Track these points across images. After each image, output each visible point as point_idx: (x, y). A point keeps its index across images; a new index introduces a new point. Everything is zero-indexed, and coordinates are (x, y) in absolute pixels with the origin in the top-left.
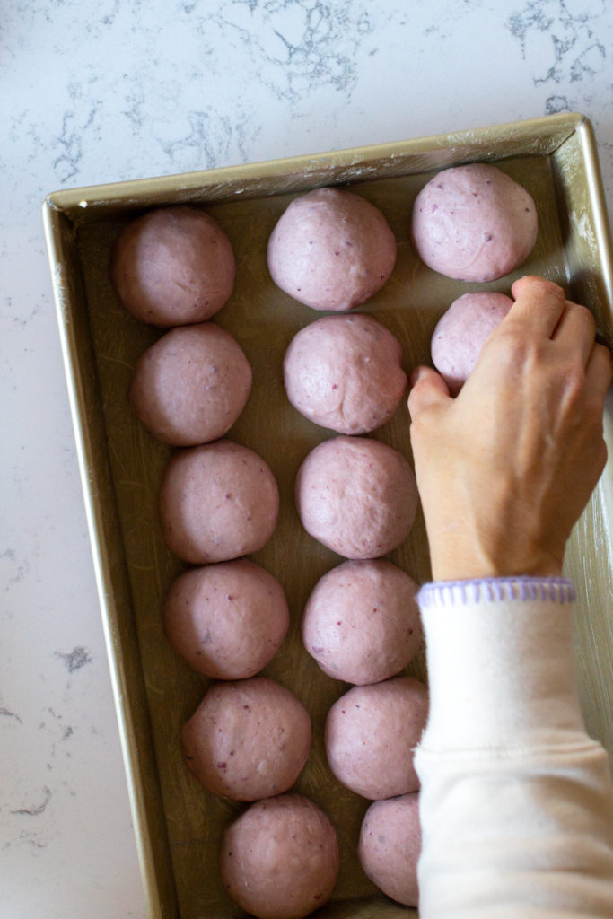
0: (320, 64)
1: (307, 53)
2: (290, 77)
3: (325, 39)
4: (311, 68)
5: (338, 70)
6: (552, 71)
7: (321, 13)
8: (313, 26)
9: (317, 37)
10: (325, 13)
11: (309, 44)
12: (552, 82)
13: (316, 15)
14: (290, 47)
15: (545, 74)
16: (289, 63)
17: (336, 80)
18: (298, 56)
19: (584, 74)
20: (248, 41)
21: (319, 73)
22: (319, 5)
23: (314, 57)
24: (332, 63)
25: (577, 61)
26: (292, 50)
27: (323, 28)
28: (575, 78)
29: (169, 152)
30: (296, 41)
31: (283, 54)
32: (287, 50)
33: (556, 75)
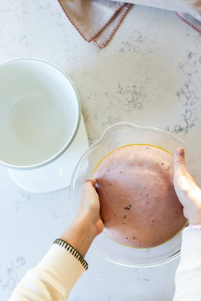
0: (135, 104)
1: (132, 102)
2: (129, 108)
3: (136, 99)
4: (133, 105)
5: (139, 106)
6: (186, 104)
7: (135, 94)
8: (133, 96)
9: (134, 99)
10: (136, 94)
11: (133, 100)
12: (186, 106)
13: (134, 94)
14: (129, 101)
15: (185, 104)
16: (128, 105)
17: (139, 108)
18: (131, 103)
19: (193, 104)
20: (119, 101)
21: (135, 107)
22: (135, 92)
23: (134, 103)
24: (138, 104)
25: (192, 101)
26: (129, 102)
27: (136, 97)
28: (191, 104)
29: (103, 125)
30: (130, 100)
31: (127, 103)
32: (128, 102)
33: (187, 104)
